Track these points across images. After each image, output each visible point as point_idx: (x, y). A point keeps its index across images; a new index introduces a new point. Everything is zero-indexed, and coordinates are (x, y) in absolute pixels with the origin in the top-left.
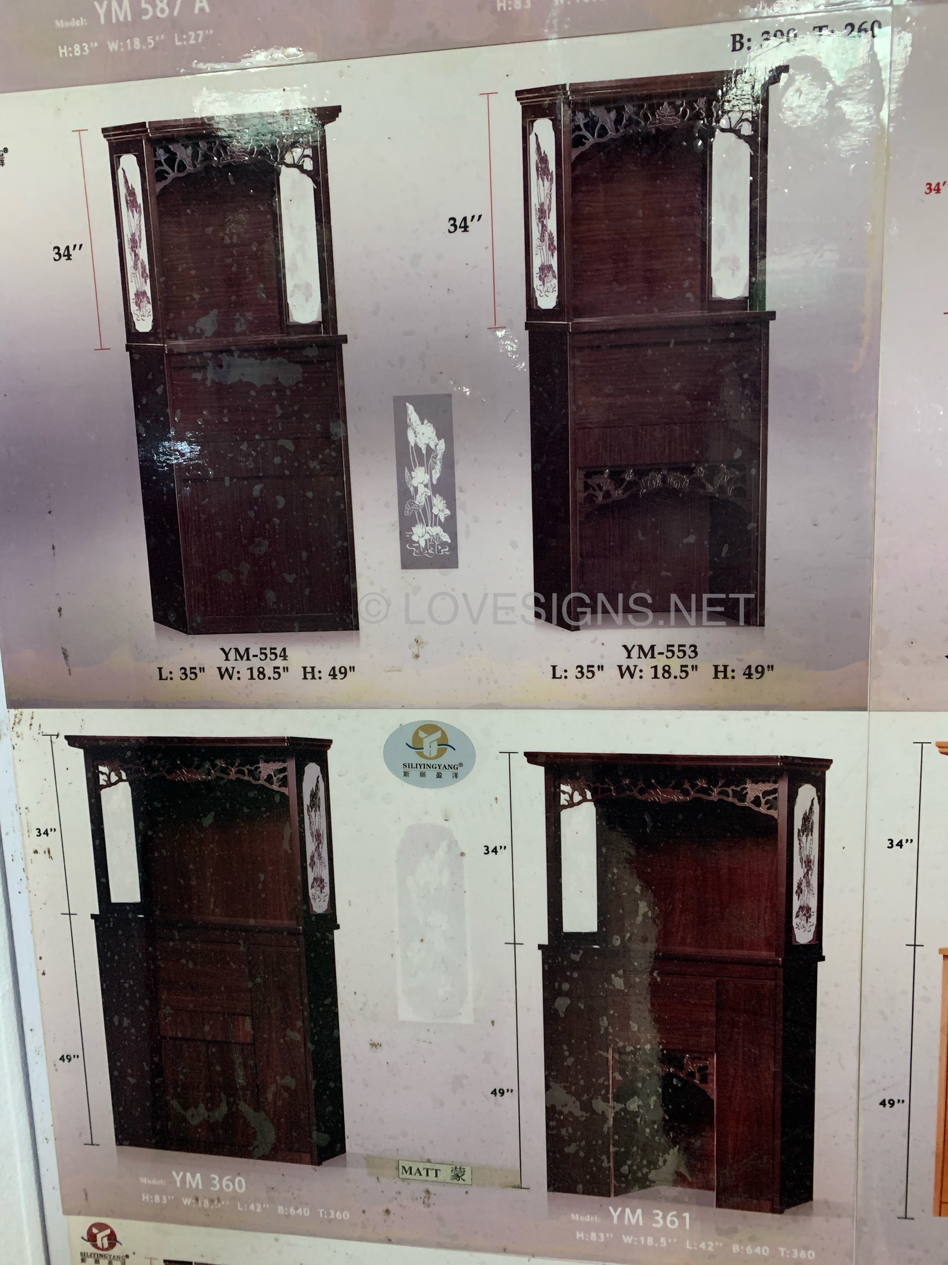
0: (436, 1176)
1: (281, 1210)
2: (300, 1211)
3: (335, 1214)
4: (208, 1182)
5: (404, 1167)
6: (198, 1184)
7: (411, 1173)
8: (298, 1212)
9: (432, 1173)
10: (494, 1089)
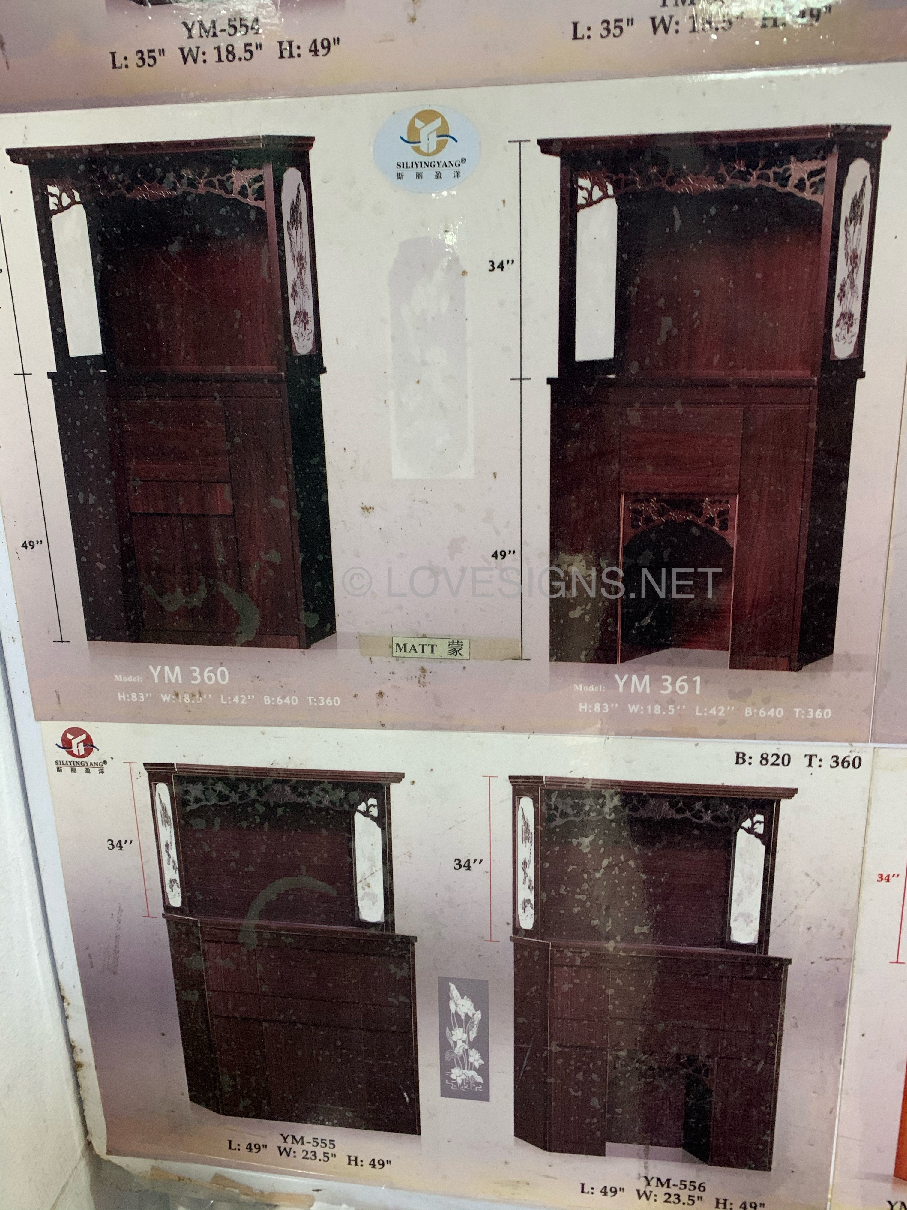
0: (432, 652)
1: (267, 700)
2: (287, 701)
3: (325, 701)
4: (187, 675)
5: (398, 645)
6: (177, 678)
7: (405, 651)
8: (285, 701)
9: (428, 649)
10: (494, 552)
